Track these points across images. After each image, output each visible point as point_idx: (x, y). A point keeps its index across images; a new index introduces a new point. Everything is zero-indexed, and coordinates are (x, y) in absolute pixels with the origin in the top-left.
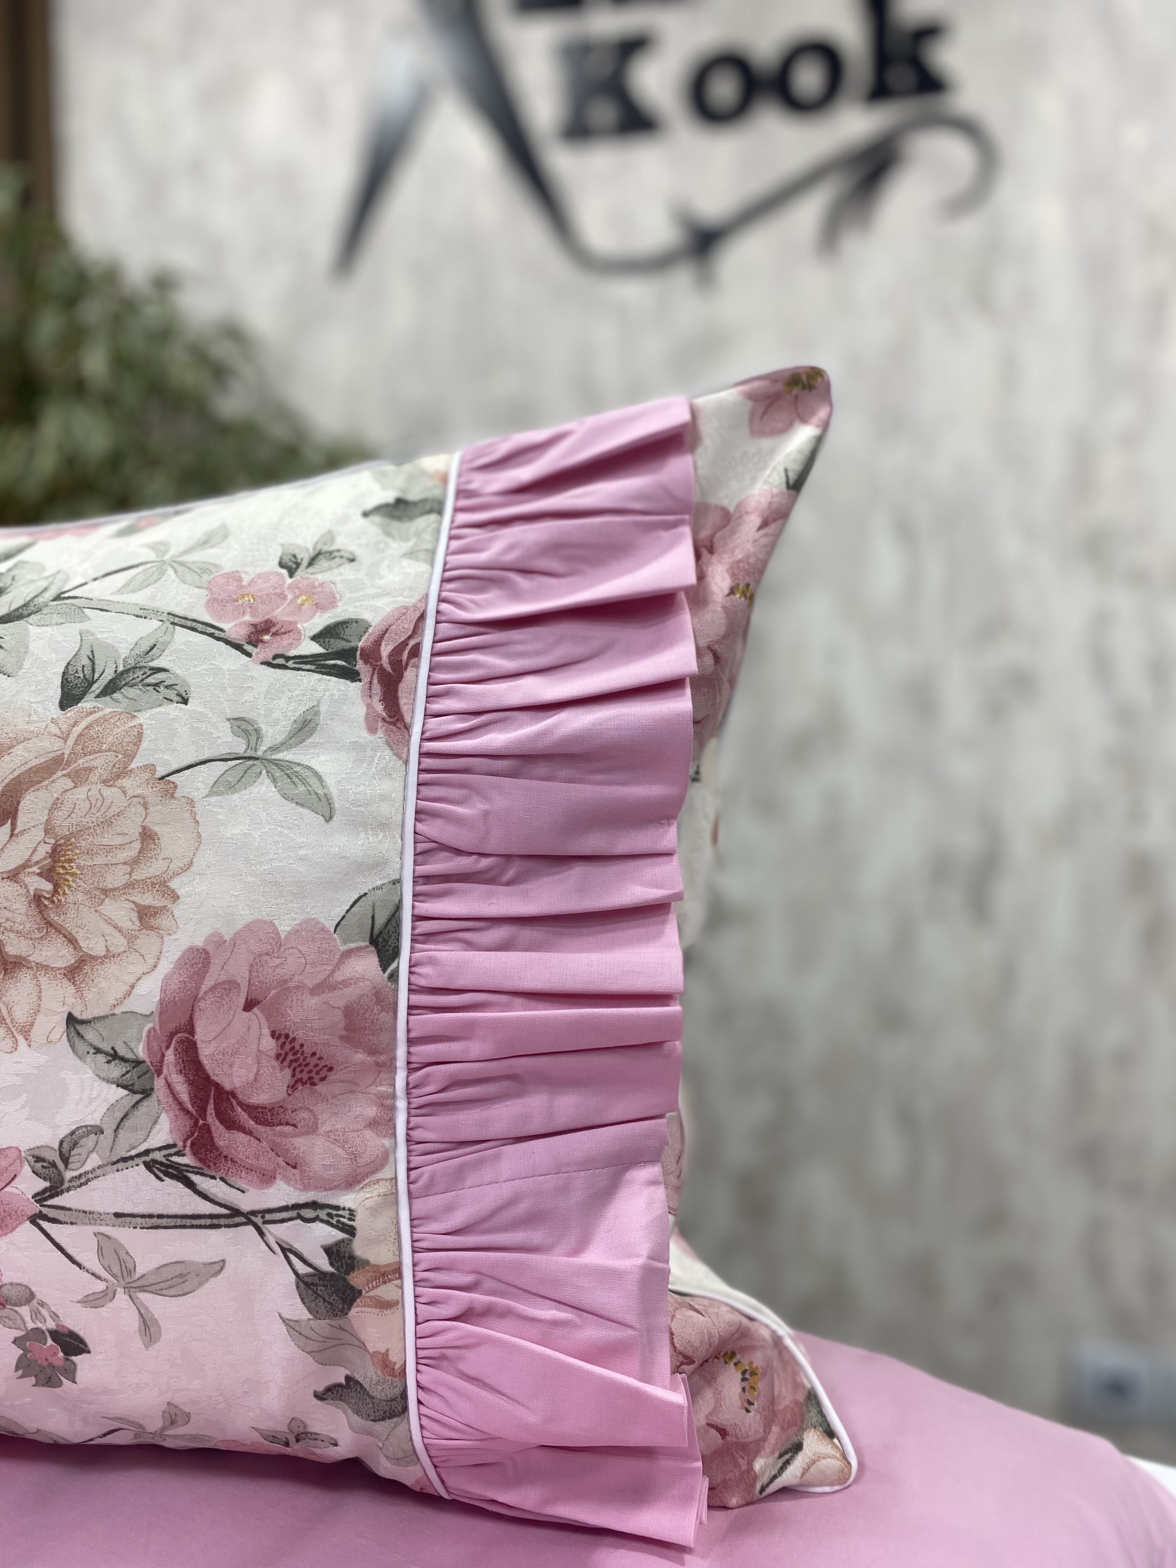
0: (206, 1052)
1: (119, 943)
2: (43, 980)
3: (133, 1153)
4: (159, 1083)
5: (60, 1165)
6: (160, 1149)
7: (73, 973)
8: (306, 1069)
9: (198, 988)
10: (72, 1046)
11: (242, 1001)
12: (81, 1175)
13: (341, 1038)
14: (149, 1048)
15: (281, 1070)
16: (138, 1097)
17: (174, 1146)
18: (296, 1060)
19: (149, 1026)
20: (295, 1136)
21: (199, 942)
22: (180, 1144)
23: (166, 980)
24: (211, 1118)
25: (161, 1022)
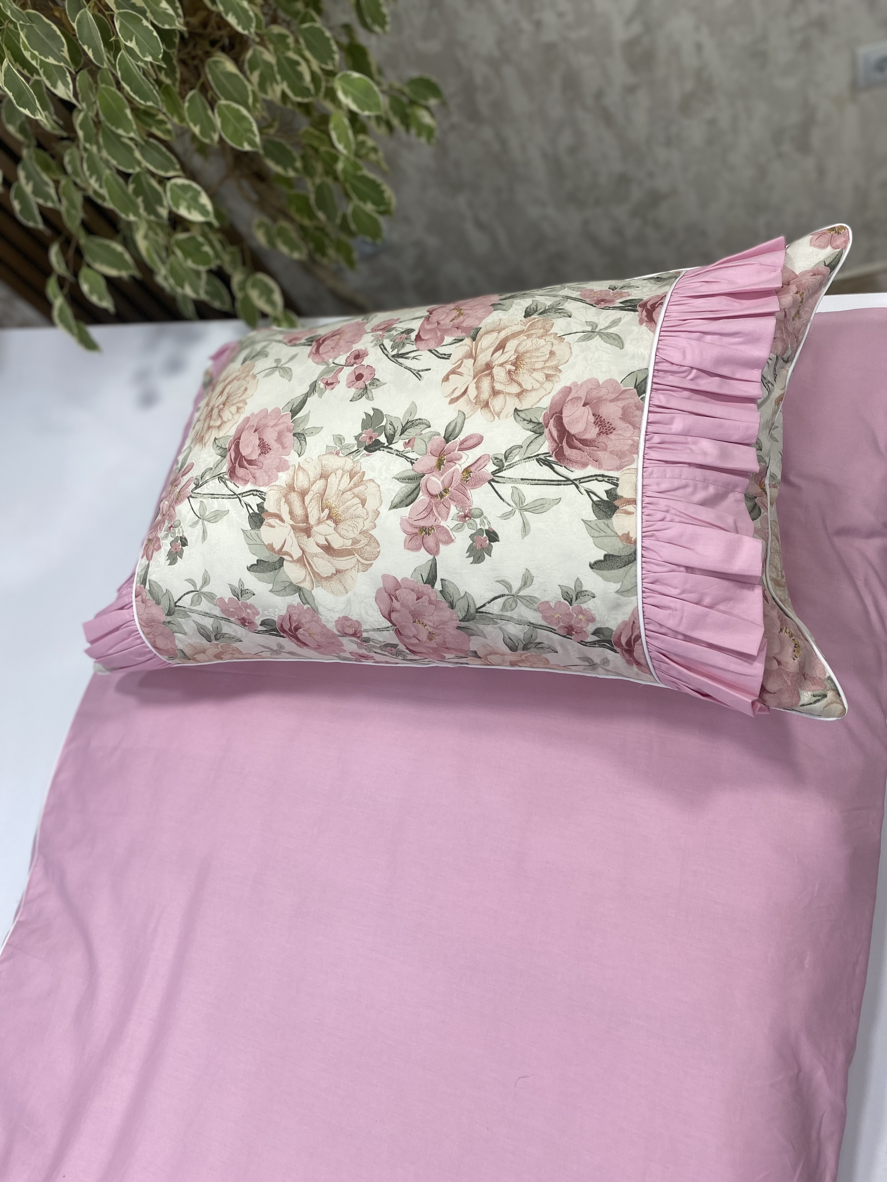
0: (565, 421)
1: (537, 385)
2: (508, 398)
3: (533, 455)
4: (546, 431)
5: (504, 460)
6: (543, 454)
7: (518, 395)
8: (605, 428)
9: (566, 400)
10: (515, 419)
11: (582, 404)
12: (511, 464)
13: (620, 418)
14: (544, 420)
15: (595, 428)
16: (537, 435)
17: (549, 453)
18: (601, 425)
19: (545, 411)
20: (598, 451)
21: (568, 384)
22: (551, 452)
23: (554, 397)
24: (564, 444)
25: (550, 411)
